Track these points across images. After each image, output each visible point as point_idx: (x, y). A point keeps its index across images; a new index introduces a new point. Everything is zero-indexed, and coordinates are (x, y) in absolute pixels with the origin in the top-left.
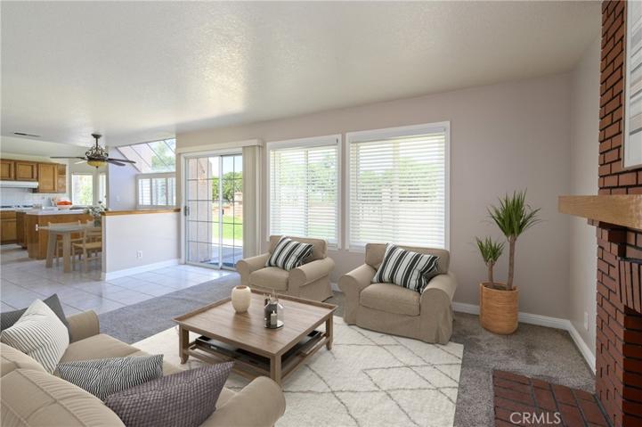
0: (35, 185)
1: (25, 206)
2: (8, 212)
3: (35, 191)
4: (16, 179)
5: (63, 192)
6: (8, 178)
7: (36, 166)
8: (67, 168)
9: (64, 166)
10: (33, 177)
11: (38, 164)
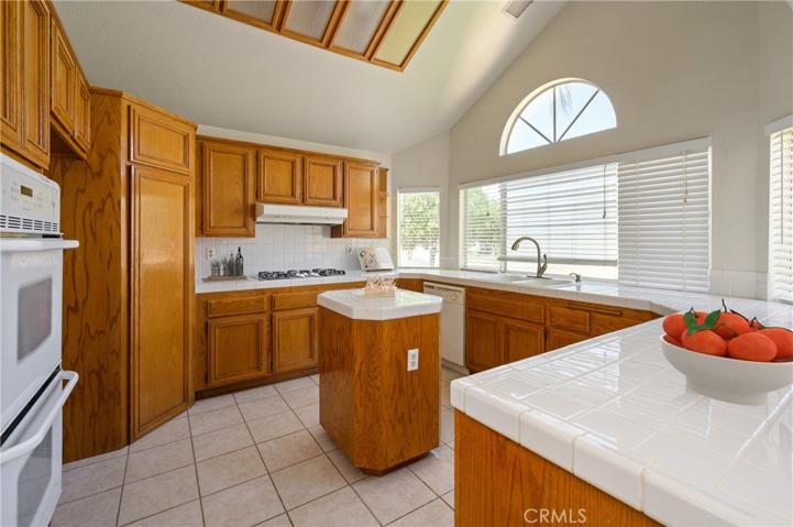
0: (338, 215)
1: (323, 274)
2: (291, 289)
3: (336, 231)
4: (304, 202)
5: (383, 235)
6: (290, 199)
7: (342, 167)
8: (389, 174)
9: (383, 172)
10: (335, 197)
11: (345, 161)
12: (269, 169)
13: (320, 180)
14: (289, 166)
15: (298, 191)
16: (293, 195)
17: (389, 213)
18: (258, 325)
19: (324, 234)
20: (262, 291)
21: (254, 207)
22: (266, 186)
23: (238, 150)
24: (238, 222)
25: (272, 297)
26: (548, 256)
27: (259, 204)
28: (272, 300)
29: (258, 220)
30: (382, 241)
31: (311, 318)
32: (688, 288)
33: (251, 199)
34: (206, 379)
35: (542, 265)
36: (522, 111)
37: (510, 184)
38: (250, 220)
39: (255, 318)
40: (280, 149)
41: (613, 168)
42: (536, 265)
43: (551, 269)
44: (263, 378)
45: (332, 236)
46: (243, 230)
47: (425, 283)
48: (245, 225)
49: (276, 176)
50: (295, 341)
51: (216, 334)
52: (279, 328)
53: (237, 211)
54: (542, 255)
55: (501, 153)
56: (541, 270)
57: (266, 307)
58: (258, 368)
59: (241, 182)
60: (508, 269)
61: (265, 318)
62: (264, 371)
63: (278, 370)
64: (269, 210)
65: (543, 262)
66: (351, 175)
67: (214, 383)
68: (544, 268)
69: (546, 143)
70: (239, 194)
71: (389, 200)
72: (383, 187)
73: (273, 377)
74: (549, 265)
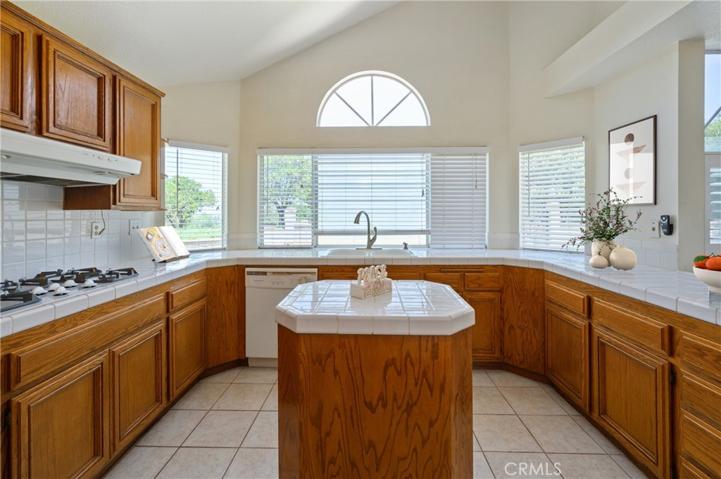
4: (40, 132)
26: (378, 228)
32: (475, 246)
35: (372, 237)
36: (338, 87)
37: (321, 158)
42: (366, 237)
43: (380, 241)
47: (247, 270)
54: (372, 228)
55: (317, 124)
56: (371, 242)
60: (320, 243)
65: (372, 234)
68: (374, 239)
69: (365, 125)
74: (378, 237)
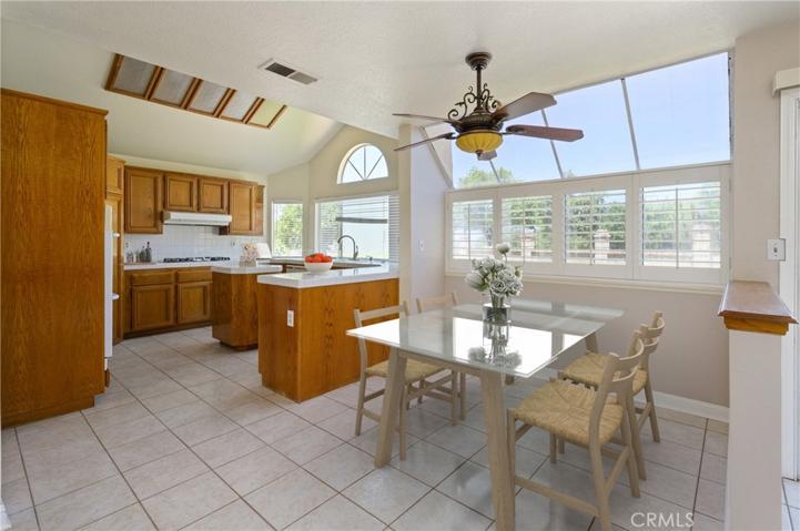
0: (225, 220)
1: (213, 259)
2: (190, 269)
3: (223, 230)
4: (199, 210)
5: (261, 234)
6: (189, 208)
7: (227, 186)
8: (265, 190)
9: (261, 188)
10: (222, 207)
11: (230, 183)
12: (173, 187)
13: (211, 195)
14: (187, 185)
15: (195, 203)
16: (191, 205)
17: (265, 219)
18: (167, 291)
19: (214, 233)
20: (170, 270)
21: (162, 213)
22: (171, 199)
23: (150, 175)
24: (151, 223)
25: (177, 273)
27: (166, 213)
28: (177, 275)
29: (166, 222)
30: (260, 238)
31: (205, 287)
33: (160, 208)
34: (131, 326)
36: (350, 156)
38: (159, 223)
39: (165, 286)
40: (181, 174)
41: (387, 198)
44: (170, 327)
45: (220, 234)
46: (155, 230)
47: (288, 265)
48: (155, 226)
49: (179, 192)
50: (193, 304)
51: (138, 297)
52: (182, 294)
53: (150, 216)
55: (339, 182)
56: (356, 255)
57: (173, 279)
58: (167, 319)
59: (152, 196)
61: (172, 287)
62: (171, 322)
63: (181, 321)
64: (174, 216)
66: (234, 191)
67: (136, 328)
69: (360, 179)
70: (150, 205)
71: (265, 209)
72: (260, 200)
73: (178, 326)
